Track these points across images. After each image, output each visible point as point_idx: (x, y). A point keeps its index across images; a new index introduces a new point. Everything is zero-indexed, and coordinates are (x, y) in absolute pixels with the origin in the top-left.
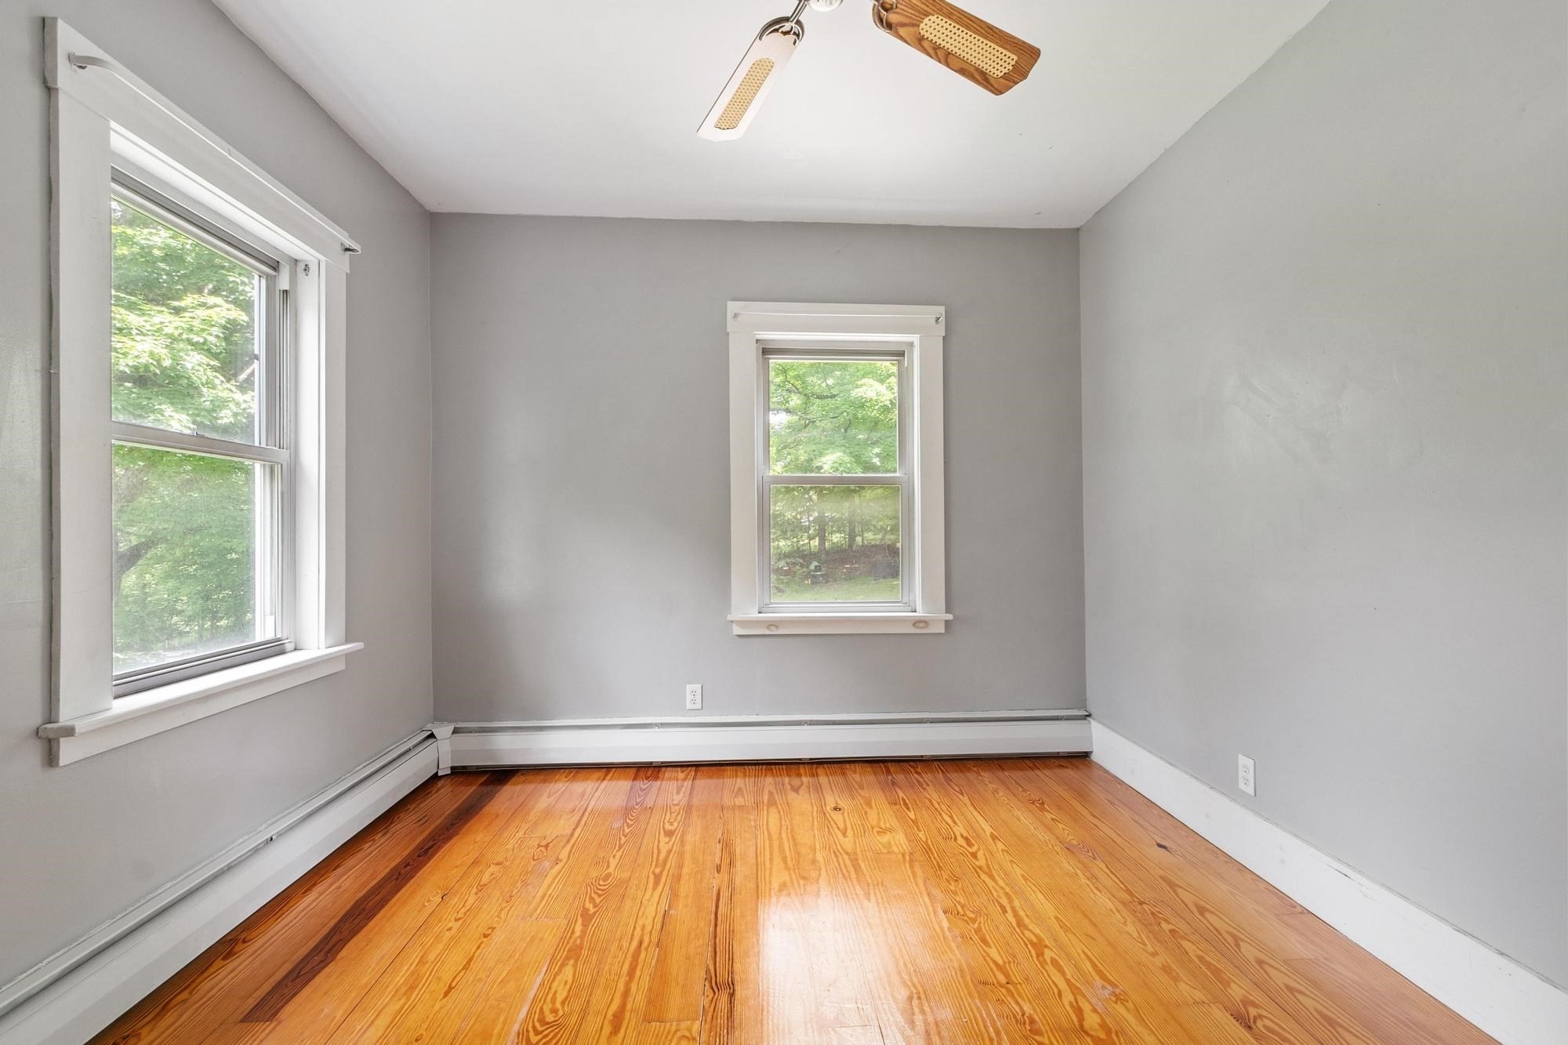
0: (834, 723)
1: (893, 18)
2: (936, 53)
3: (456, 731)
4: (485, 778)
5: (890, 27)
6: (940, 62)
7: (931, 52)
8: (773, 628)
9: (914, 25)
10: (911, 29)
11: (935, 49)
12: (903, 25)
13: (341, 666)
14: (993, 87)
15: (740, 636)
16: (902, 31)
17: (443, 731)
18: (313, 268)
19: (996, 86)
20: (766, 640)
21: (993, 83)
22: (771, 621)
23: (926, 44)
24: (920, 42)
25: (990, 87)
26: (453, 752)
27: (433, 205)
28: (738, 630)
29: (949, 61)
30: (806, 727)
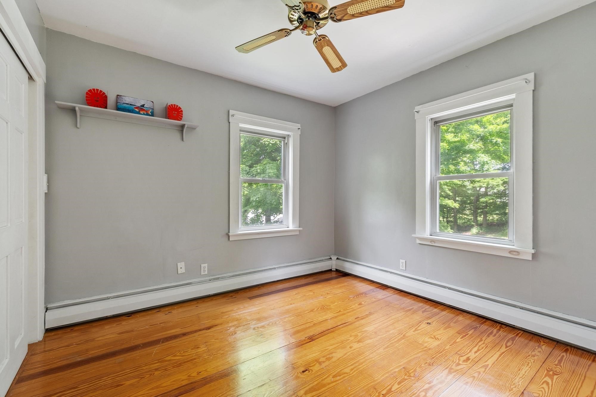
0: (462, 292)
1: (338, 18)
2: (362, 14)
3: (337, 259)
4: (341, 274)
5: (340, 20)
6: (367, 15)
7: (361, 15)
8: (432, 242)
9: (346, 14)
10: (347, 16)
11: (361, 14)
12: (343, 17)
13: (298, 233)
14: (397, 7)
15: (420, 244)
16: (345, 18)
17: (334, 258)
18: (291, 136)
19: (397, 6)
20: (431, 247)
21: (395, 6)
22: (432, 240)
23: (356, 15)
24: (353, 16)
25: (396, 8)
26: (336, 265)
27: (333, 106)
28: (418, 241)
29: (370, 13)
30: (447, 290)
